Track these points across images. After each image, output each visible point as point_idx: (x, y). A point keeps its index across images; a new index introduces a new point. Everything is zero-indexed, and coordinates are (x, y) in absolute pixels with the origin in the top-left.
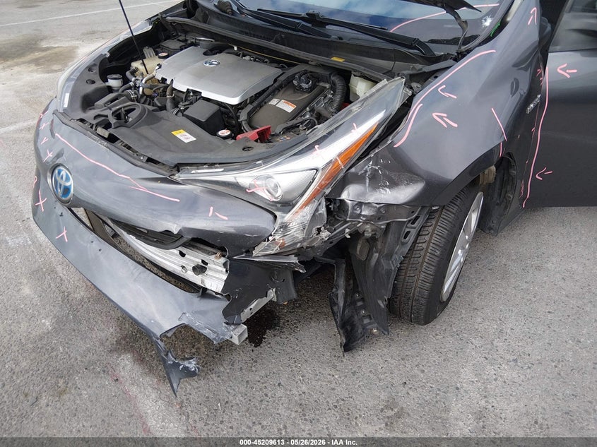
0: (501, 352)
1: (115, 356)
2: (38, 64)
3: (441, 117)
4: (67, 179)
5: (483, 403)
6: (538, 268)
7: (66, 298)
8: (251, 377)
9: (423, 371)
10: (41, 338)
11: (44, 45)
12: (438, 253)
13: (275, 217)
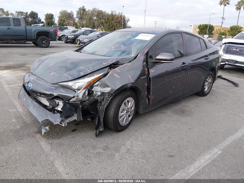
0: (139, 139)
1: (36, 134)
2: (24, 71)
3: (116, 75)
4: (31, 85)
5: (130, 148)
6: (158, 125)
7: (25, 123)
8: (72, 140)
9: (117, 141)
10: (16, 130)
11: (27, 66)
12: (115, 106)
13: (76, 92)
